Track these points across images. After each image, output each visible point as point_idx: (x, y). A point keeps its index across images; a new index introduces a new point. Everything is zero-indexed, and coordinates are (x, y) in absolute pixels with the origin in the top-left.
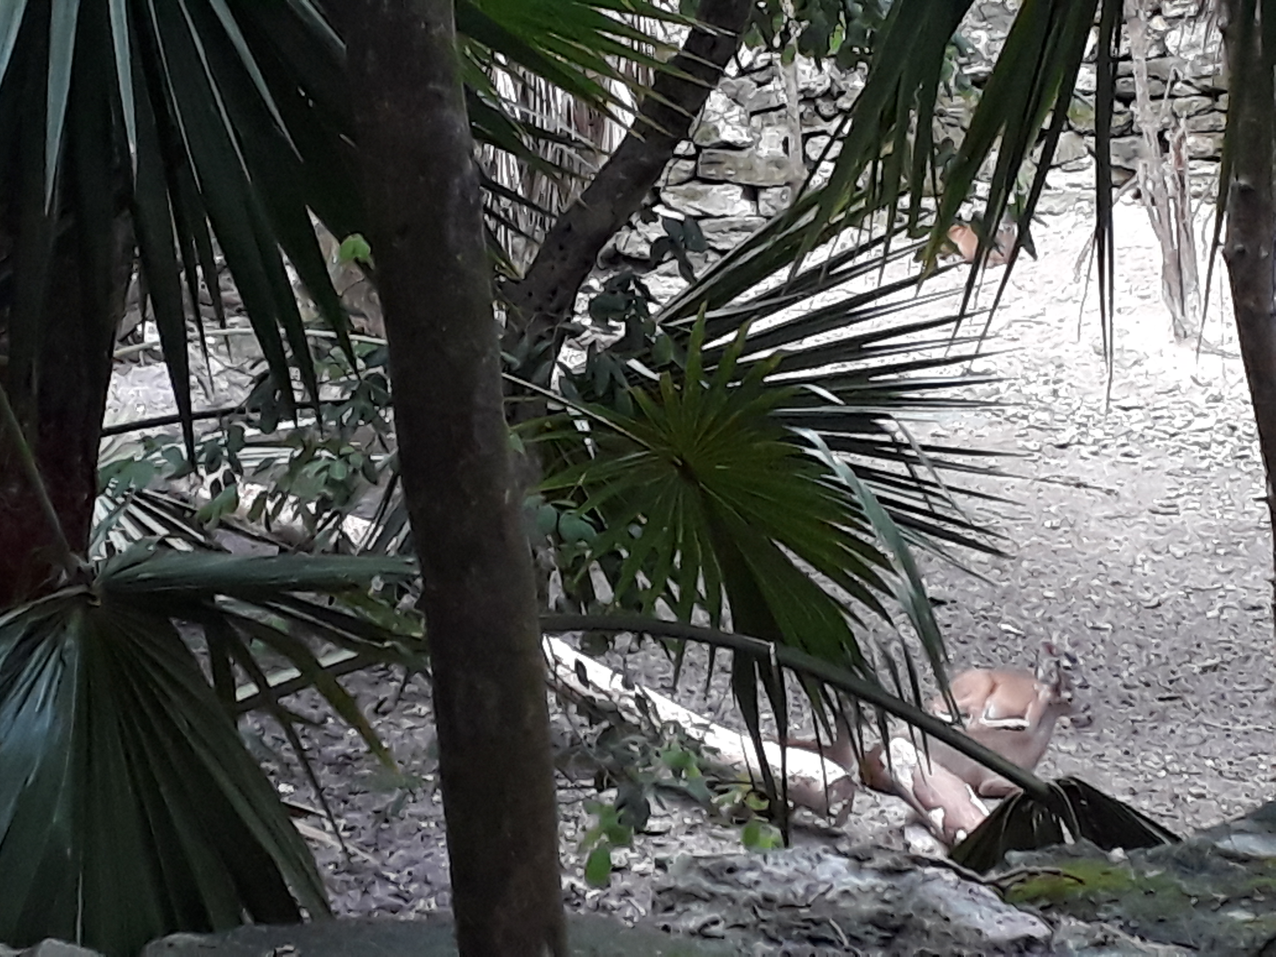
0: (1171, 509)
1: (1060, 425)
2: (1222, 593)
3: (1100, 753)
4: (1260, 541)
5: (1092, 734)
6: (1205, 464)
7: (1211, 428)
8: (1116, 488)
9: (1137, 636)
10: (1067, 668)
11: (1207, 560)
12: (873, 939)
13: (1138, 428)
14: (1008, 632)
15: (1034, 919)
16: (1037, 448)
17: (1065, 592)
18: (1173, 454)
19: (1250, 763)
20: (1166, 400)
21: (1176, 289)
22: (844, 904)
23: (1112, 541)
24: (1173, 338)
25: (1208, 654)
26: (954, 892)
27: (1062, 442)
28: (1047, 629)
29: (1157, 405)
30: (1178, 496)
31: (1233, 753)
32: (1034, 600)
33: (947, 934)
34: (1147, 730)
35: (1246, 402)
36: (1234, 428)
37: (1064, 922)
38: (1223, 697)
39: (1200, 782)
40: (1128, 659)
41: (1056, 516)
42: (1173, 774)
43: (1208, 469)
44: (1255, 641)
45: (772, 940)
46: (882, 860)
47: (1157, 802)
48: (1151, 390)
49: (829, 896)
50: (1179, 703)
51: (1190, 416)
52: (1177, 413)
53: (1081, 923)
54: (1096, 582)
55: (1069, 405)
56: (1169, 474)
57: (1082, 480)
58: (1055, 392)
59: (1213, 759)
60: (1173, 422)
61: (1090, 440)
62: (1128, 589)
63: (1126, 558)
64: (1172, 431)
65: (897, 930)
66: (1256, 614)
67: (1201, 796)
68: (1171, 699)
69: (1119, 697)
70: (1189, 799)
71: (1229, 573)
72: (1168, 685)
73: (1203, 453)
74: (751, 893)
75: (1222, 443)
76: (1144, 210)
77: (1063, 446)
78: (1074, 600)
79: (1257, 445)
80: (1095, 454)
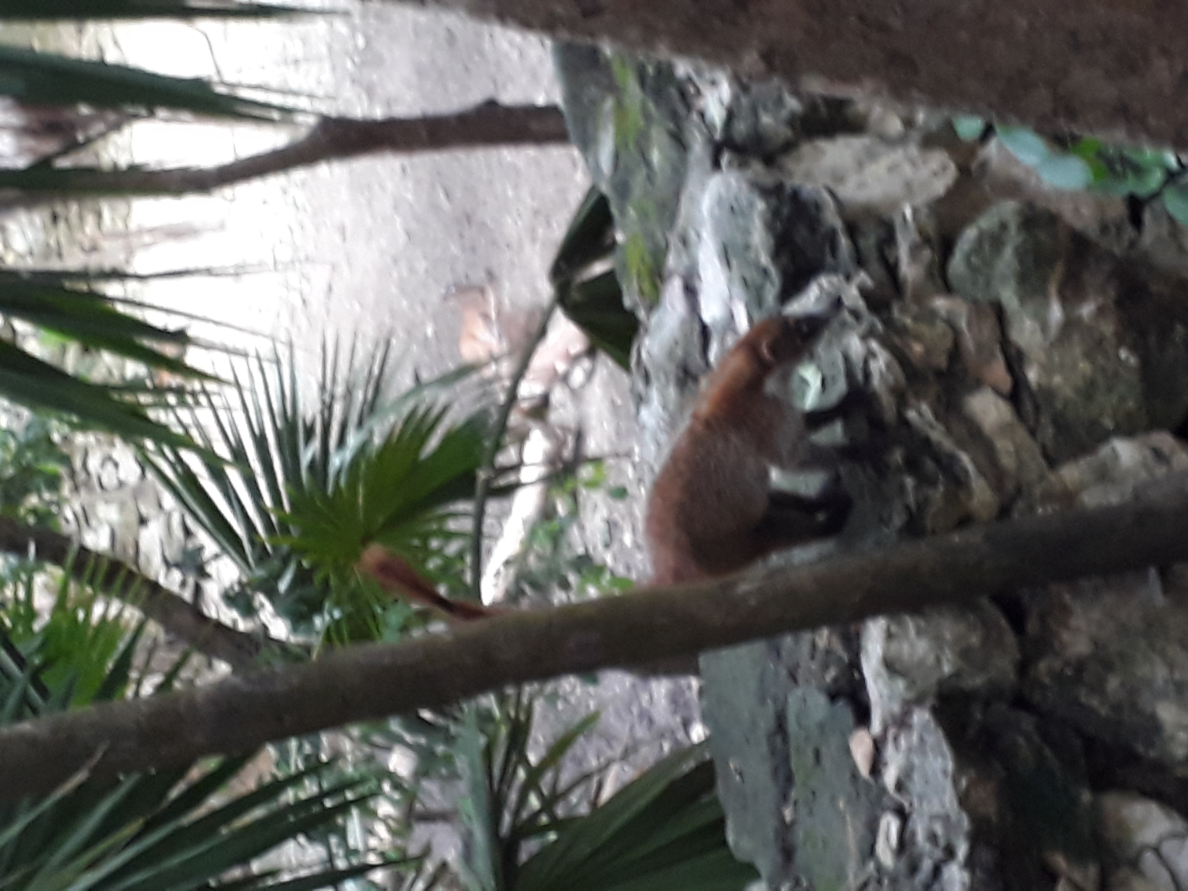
15: (670, 285)
22: (671, 408)
26: (657, 338)
33: (686, 341)
37: (671, 266)
46: (640, 386)
49: (667, 419)
65: (686, 372)
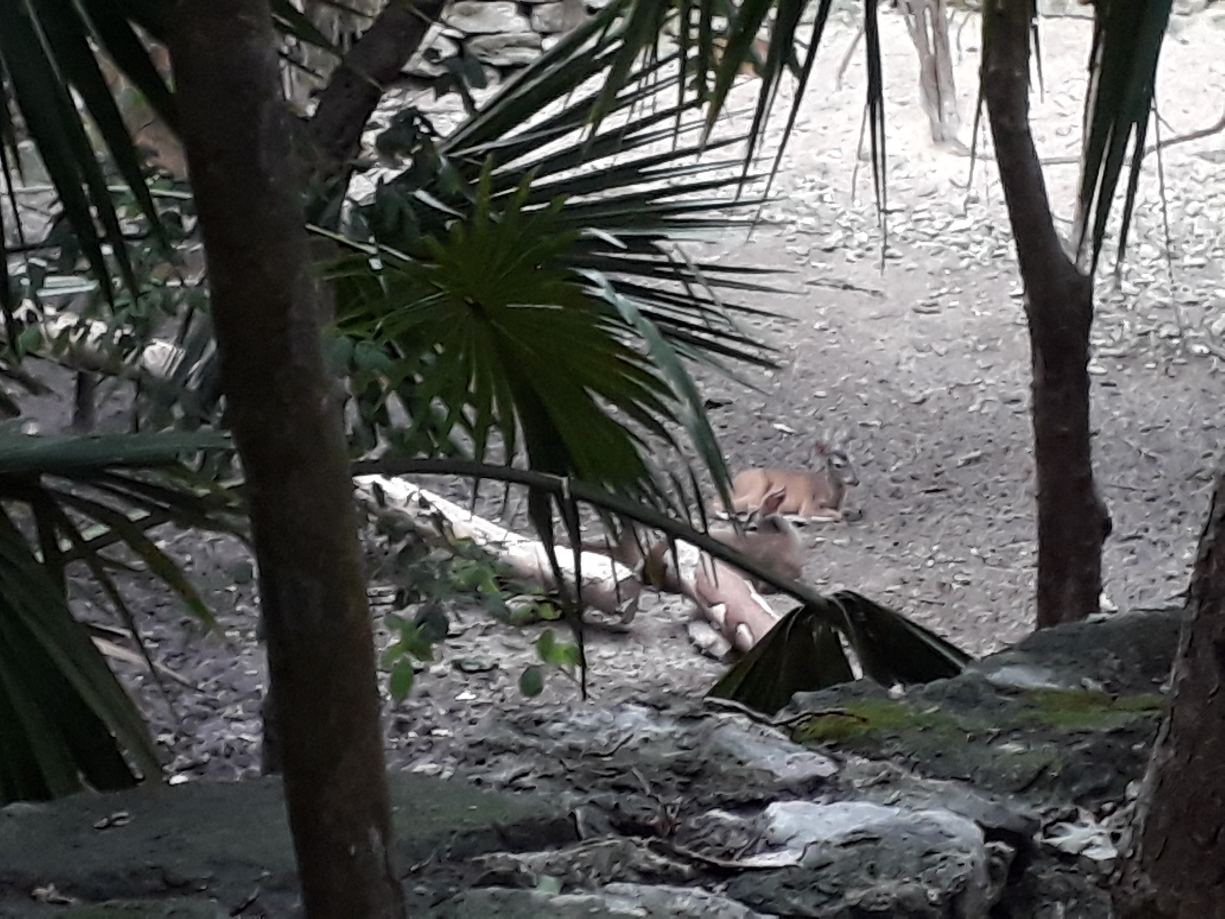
0: (932, 309)
1: (825, 230)
2: (982, 387)
3: (871, 545)
4: (1017, 338)
5: (864, 527)
6: (965, 263)
7: (968, 229)
8: (881, 289)
9: (904, 431)
10: (838, 466)
11: (968, 356)
12: (673, 785)
13: (900, 230)
14: (782, 431)
15: (823, 758)
16: (805, 252)
17: (835, 391)
18: (933, 255)
19: (1012, 550)
20: (926, 203)
21: (934, 95)
22: (644, 751)
23: (878, 341)
24: (932, 142)
25: (969, 446)
26: (748, 736)
27: (828, 247)
28: (817, 427)
29: (918, 208)
30: (940, 295)
31: (994, 541)
32: (806, 399)
33: (741, 778)
34: (915, 522)
35: (1001, 203)
36: (991, 228)
37: (850, 762)
38: (986, 488)
39: (966, 571)
40: (894, 453)
41: (823, 318)
42: (940, 563)
43: (968, 267)
44: (1014, 433)
45: (578, 789)
46: (679, 708)
47: (926, 590)
48: (913, 192)
49: (630, 743)
50: (943, 495)
51: (949, 218)
52: (936, 215)
53: (865, 761)
54: (864, 381)
55: (834, 209)
56: (931, 273)
57: (849, 283)
58: (821, 198)
59: (978, 547)
60: (934, 223)
61: (855, 243)
62: (893, 387)
63: (891, 355)
64: (933, 232)
65: (695, 775)
66: (1014, 407)
67: (967, 583)
68: (937, 491)
69: (887, 491)
70: (955, 586)
71: (989, 368)
72: (935, 479)
73: (964, 253)
74: (557, 744)
75: (979, 243)
76: (902, 19)
77: (830, 250)
78: (842, 399)
79: (1012, 245)
80: (860, 256)
